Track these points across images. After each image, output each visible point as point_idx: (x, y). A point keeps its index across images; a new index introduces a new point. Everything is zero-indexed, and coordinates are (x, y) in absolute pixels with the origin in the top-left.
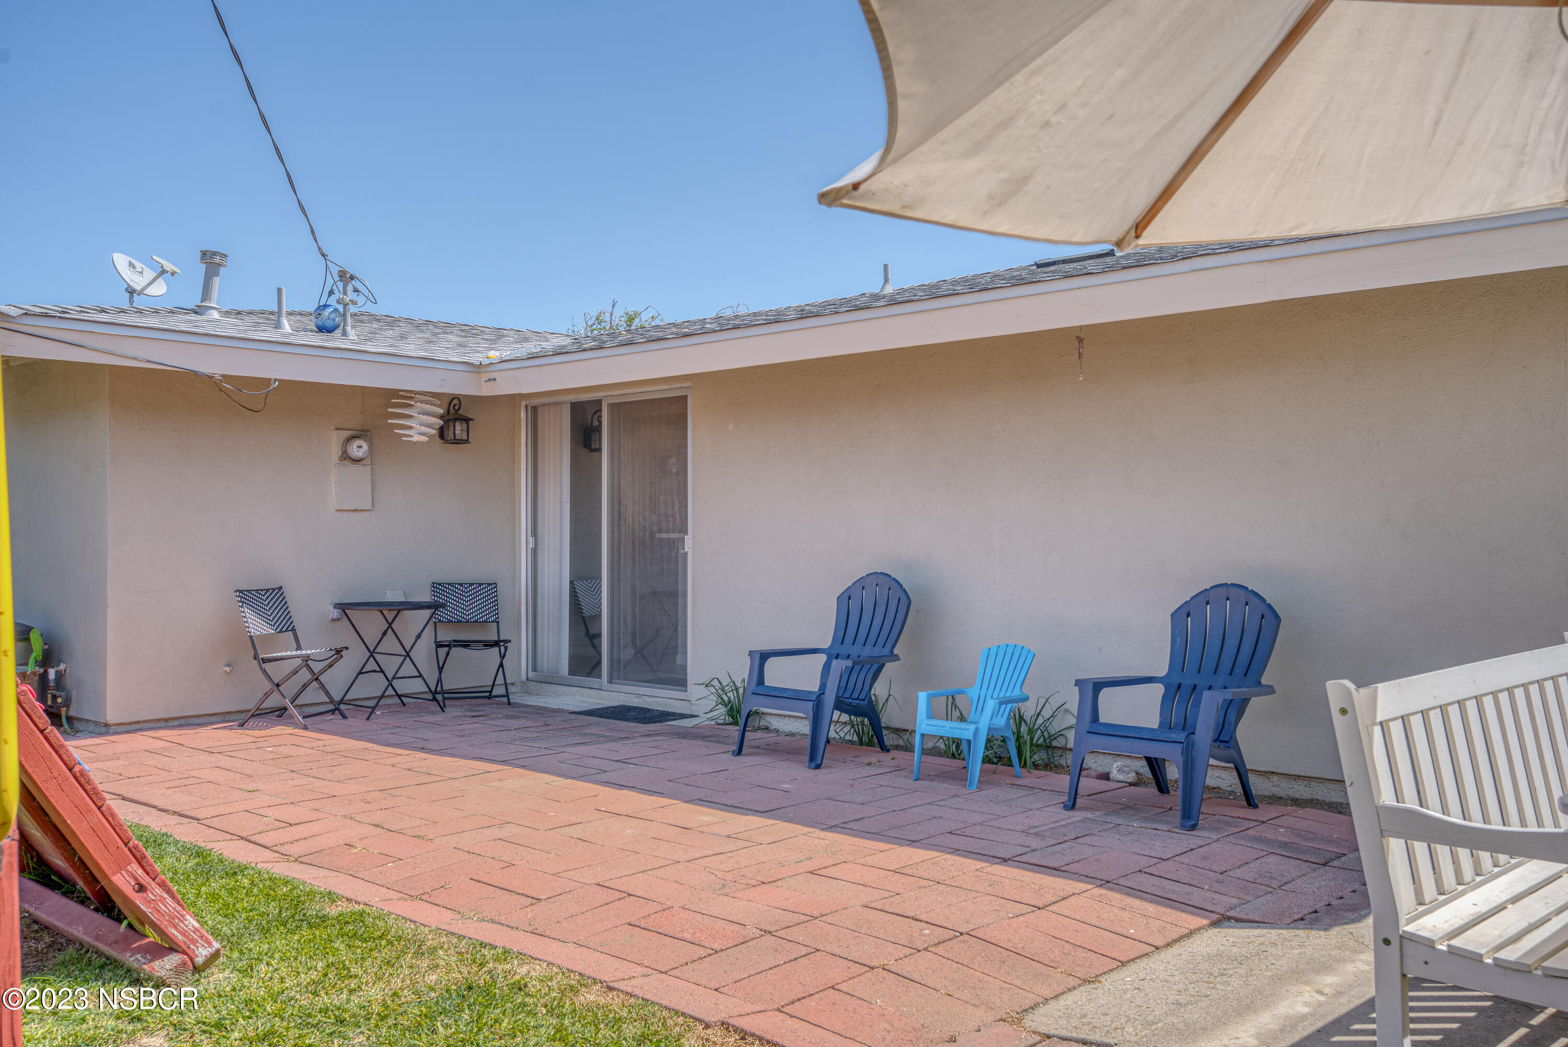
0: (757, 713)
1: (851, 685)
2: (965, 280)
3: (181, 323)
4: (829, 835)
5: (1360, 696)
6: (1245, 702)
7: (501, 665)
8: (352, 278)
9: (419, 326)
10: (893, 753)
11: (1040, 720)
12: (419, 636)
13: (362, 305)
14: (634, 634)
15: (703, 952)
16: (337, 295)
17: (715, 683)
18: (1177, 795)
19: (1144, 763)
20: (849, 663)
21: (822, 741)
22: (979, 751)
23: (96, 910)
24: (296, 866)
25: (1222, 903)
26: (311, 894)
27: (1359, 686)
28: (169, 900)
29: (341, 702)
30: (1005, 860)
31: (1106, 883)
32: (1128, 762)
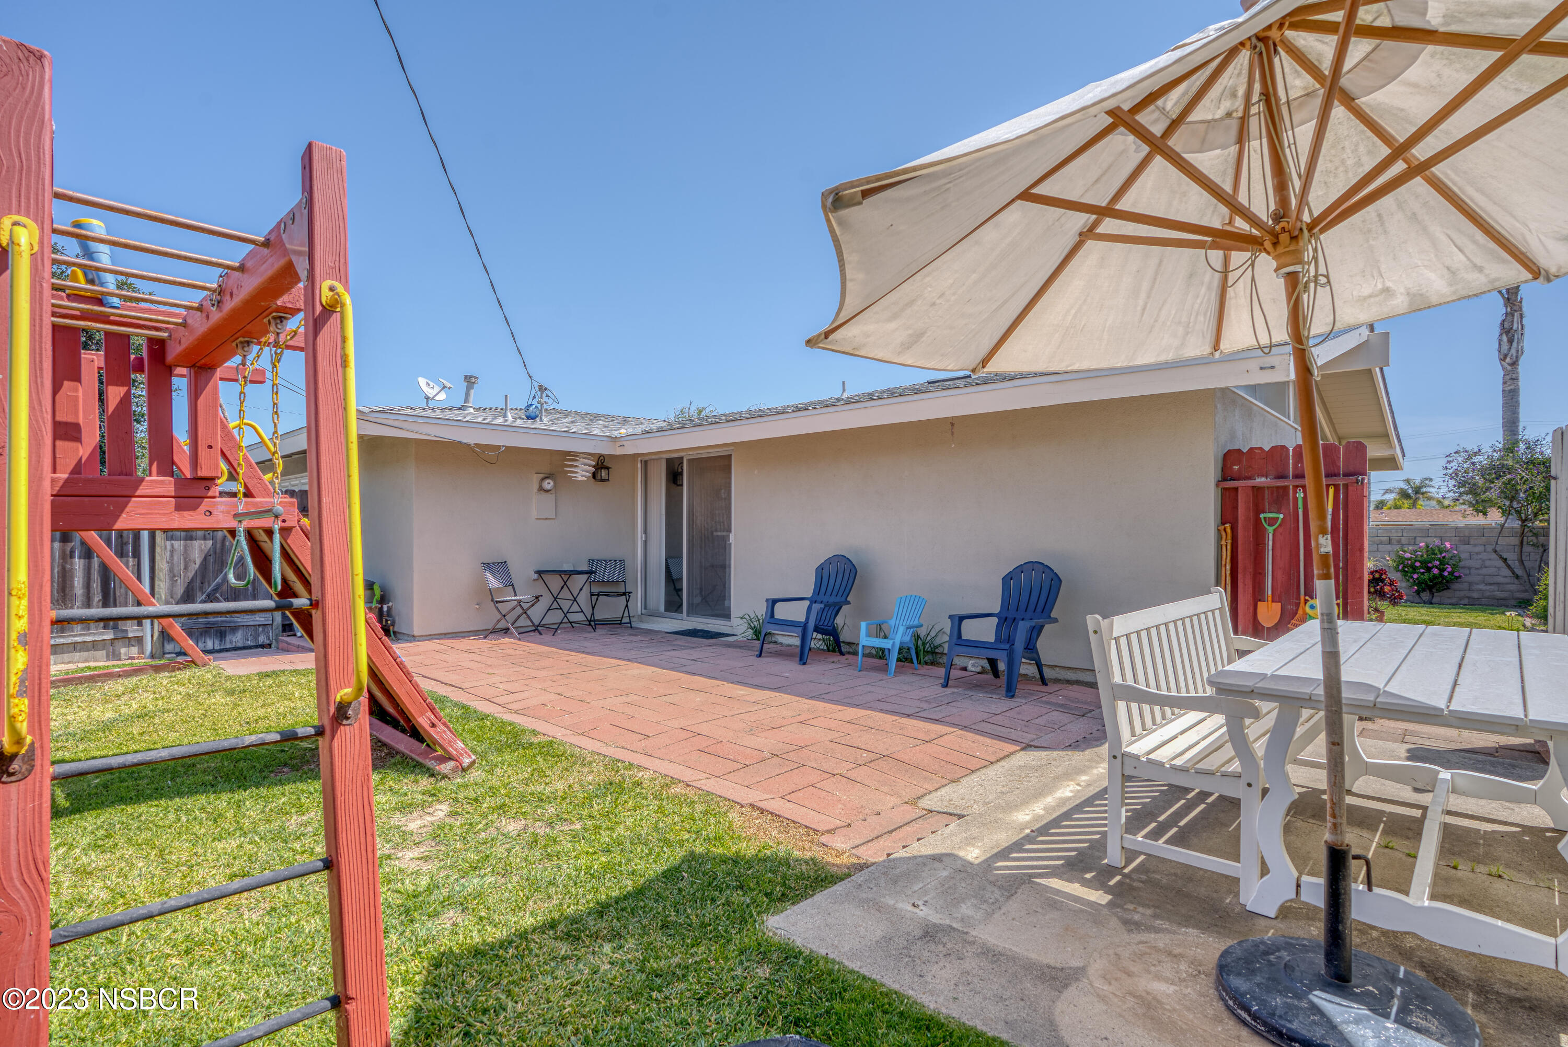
0: (770, 633)
1: (823, 618)
2: (888, 390)
3: (453, 415)
4: (810, 701)
5: (1104, 623)
6: (1042, 627)
7: (627, 606)
8: (546, 389)
9: (582, 416)
10: (847, 656)
11: (929, 638)
12: (581, 589)
13: (551, 405)
14: (701, 589)
15: (740, 766)
16: (537, 399)
17: (747, 616)
18: (1004, 679)
19: (986, 661)
20: (822, 606)
21: (807, 649)
22: (895, 655)
23: (410, 736)
24: (515, 715)
25: (1027, 738)
26: (524, 731)
27: (1104, 618)
28: (448, 732)
29: (539, 625)
30: (909, 716)
31: (964, 728)
32: (978, 661)
